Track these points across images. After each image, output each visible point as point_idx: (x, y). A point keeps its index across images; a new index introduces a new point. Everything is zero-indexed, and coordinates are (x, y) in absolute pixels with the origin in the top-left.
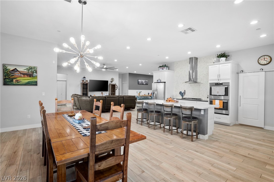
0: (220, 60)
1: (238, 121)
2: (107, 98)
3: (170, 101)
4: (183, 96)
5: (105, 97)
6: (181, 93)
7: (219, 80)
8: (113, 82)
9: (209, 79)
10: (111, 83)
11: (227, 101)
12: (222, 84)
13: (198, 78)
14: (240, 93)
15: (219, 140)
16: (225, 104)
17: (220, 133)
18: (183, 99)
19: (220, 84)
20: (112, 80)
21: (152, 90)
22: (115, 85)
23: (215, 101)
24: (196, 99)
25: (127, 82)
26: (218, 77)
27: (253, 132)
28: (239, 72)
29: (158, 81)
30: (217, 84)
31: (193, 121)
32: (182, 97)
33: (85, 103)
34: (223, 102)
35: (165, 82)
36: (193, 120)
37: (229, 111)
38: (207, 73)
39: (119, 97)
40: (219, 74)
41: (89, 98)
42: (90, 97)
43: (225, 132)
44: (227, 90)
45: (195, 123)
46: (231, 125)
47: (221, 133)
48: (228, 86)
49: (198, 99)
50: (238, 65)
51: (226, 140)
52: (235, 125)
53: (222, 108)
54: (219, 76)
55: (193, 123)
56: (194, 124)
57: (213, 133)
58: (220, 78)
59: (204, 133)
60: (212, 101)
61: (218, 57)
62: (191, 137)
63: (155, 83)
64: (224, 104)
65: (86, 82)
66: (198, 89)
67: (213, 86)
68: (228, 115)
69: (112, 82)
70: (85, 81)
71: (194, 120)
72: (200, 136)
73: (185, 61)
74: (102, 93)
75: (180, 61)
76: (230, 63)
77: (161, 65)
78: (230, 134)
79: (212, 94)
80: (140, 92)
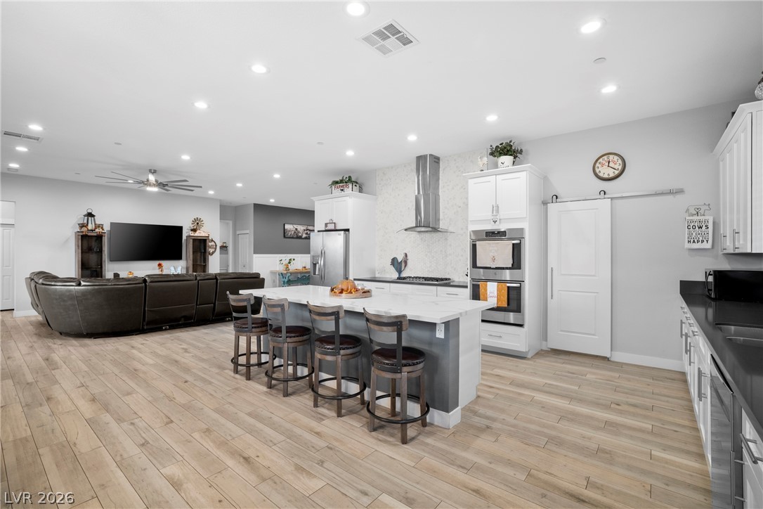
0: (500, 164)
1: (545, 338)
2: (151, 282)
3: (341, 292)
4: (400, 272)
5: (145, 281)
6: (396, 263)
7: (495, 222)
8: (198, 231)
9: (470, 219)
10: (192, 234)
11: (518, 285)
12: (504, 233)
13: (441, 217)
14: (552, 262)
15: (495, 425)
16: (513, 294)
17: (501, 392)
18: (401, 280)
19: (499, 232)
20: (197, 224)
21: (309, 253)
22: (206, 240)
23: (486, 285)
24: (437, 280)
25: (248, 232)
26: (495, 214)
27: (589, 376)
28: (548, 199)
29: (328, 228)
30: (493, 235)
31: (405, 369)
32: (399, 275)
33: (62, 303)
34: (508, 287)
35: (348, 230)
36: (405, 366)
37: (523, 315)
38: (464, 203)
39: (198, 278)
40: (495, 205)
41: (79, 285)
42: (83, 283)
43: (513, 383)
44: (517, 250)
45: (414, 375)
46: (529, 356)
47: (503, 390)
48: (521, 238)
49: (442, 280)
50: (545, 179)
51: (515, 422)
52: (541, 354)
53: (506, 306)
54: (496, 209)
55: (405, 374)
56: (409, 379)
57: (480, 394)
58: (498, 217)
59: (446, 405)
60: (479, 285)
61: (492, 154)
62: (402, 426)
63: (319, 231)
64: (510, 296)
65: (97, 230)
66: (441, 251)
67: (479, 240)
68: (521, 326)
69: (194, 230)
70: (90, 227)
71: (410, 365)
72: (435, 416)
73: (405, 166)
74: (160, 265)
75: (392, 168)
76: (525, 172)
77: (338, 179)
78: (527, 392)
79: (478, 265)
80: (290, 260)
